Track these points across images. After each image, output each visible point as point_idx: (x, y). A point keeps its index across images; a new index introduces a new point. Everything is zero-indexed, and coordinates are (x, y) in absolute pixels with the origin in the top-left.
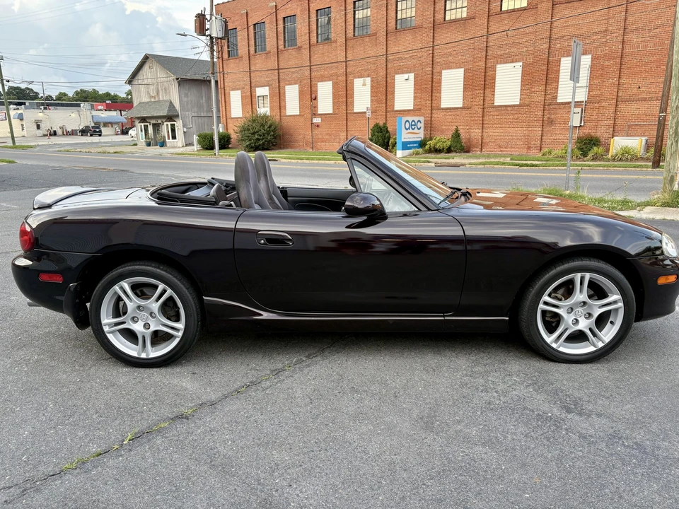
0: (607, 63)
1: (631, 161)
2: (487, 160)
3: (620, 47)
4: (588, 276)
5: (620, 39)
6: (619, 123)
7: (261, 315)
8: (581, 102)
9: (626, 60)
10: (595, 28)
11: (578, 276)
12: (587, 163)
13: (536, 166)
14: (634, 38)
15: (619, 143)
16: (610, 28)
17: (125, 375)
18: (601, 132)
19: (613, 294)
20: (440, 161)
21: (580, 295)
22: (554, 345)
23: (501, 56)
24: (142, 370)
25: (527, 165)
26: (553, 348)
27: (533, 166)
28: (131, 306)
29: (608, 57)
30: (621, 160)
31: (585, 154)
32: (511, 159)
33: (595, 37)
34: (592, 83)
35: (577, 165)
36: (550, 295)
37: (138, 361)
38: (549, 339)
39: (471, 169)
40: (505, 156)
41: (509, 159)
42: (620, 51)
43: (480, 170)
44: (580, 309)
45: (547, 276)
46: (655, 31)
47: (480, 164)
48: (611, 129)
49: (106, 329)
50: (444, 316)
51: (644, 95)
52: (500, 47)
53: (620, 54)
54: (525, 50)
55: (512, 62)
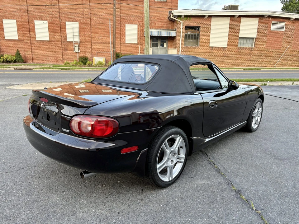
0: (85, 27)
1: (103, 67)
2: (40, 67)
3: (90, 21)
5: (89, 17)
6: (93, 52)
8: (77, 42)
9: (92, 26)
10: (78, 11)
12: (87, 68)
14: (94, 18)
15: (97, 60)
16: (85, 12)
18: (88, 55)
20: (16, 67)
23: (36, 17)
25: (64, 69)
27: (66, 69)
29: (86, 24)
30: (99, 66)
31: (85, 64)
32: (53, 66)
33: (79, 15)
34: (80, 34)
35: (87, 69)
38: (252, 125)
40: (50, 65)
41: (52, 66)
42: (90, 22)
43: (41, 71)
46: (101, 16)
48: (91, 54)
50: (238, 125)
51: (101, 41)
52: (35, 12)
53: (90, 24)
54: (48, 15)
55: (42, 20)
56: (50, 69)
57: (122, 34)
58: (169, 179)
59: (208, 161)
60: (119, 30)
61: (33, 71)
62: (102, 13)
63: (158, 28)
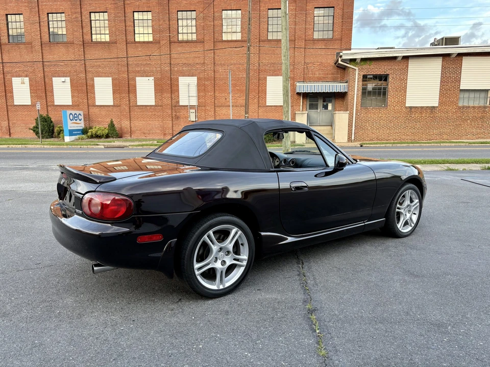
0: (206, 83)
2: (140, 143)
3: (213, 74)
4: (410, 192)
5: (212, 68)
7: (288, 239)
8: (194, 106)
9: (217, 82)
10: (197, 61)
11: (407, 192)
14: (220, 69)
16: (206, 62)
19: (416, 199)
20: (106, 144)
23: (138, 72)
26: (401, 231)
28: (214, 248)
29: (208, 79)
32: (157, 142)
33: (198, 66)
34: (199, 94)
37: (218, 292)
38: (399, 227)
39: (132, 149)
40: (154, 140)
41: (156, 142)
42: (213, 76)
43: (143, 149)
46: (231, 66)
47: (139, 145)
49: (196, 273)
50: (364, 223)
51: (229, 104)
52: (137, 65)
53: (213, 78)
54: (154, 69)
55: (147, 76)
56: (152, 146)
57: (262, 91)
58: (218, 287)
59: (298, 271)
60: (257, 85)
61: (130, 149)
62: (232, 62)
63: (319, 80)
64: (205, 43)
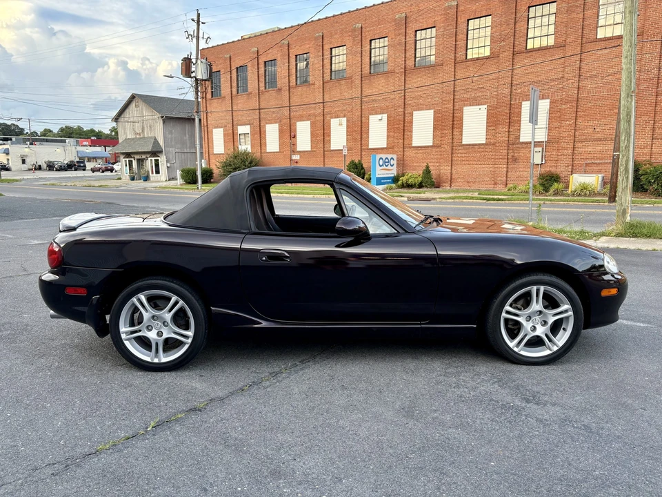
0: (564, 107)
1: (589, 196)
3: (576, 92)
4: (542, 288)
5: (576, 85)
6: (576, 162)
7: (261, 323)
8: (541, 142)
9: (581, 104)
10: (553, 76)
11: (534, 288)
12: (549, 197)
13: (502, 200)
14: (588, 84)
15: (577, 180)
16: (566, 75)
17: (139, 378)
18: (561, 170)
19: (564, 304)
20: (412, 195)
21: (536, 306)
22: (516, 349)
23: (467, 99)
24: (154, 374)
25: (494, 200)
26: (515, 352)
27: (499, 200)
28: (146, 316)
29: (567, 101)
30: (580, 195)
31: (546, 190)
32: (479, 194)
33: (552, 84)
34: (551, 125)
35: (540, 200)
36: (511, 306)
37: (151, 365)
38: (512, 344)
39: (441, 203)
40: (473, 191)
41: (477, 194)
42: (576, 96)
43: (450, 203)
44: (537, 318)
45: (508, 289)
46: (607, 78)
47: (450, 198)
48: (570, 167)
49: (123, 336)
50: (420, 324)
51: (599, 136)
52: (466, 91)
53: (576, 99)
54: (489, 94)
55: (478, 105)
56: (468, 199)
60: (653, 105)
61: (437, 203)
62: (611, 71)
64: (567, 46)
